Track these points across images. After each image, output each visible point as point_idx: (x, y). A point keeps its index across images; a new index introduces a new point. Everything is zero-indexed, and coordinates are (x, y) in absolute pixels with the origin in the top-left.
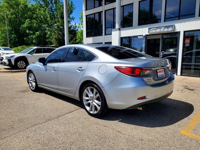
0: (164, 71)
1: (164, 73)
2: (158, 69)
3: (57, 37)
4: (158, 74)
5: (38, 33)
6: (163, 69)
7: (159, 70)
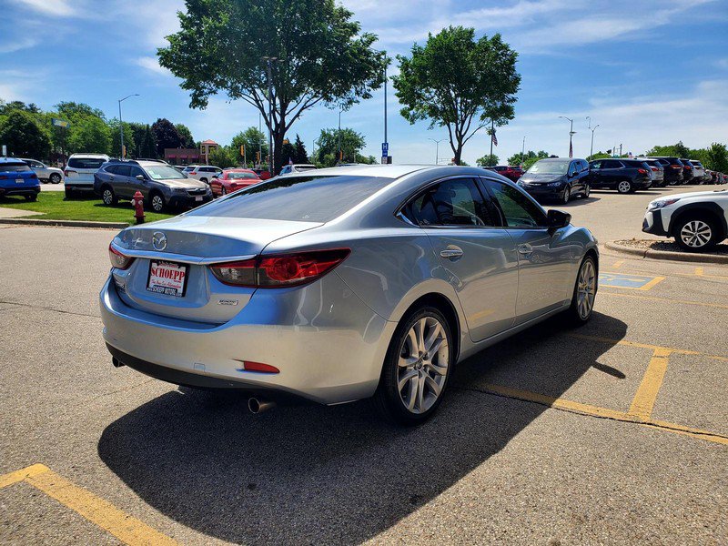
0: (183, 278)
1: (182, 284)
2: (158, 262)
4: (153, 277)
6: (183, 269)
7: (160, 267)
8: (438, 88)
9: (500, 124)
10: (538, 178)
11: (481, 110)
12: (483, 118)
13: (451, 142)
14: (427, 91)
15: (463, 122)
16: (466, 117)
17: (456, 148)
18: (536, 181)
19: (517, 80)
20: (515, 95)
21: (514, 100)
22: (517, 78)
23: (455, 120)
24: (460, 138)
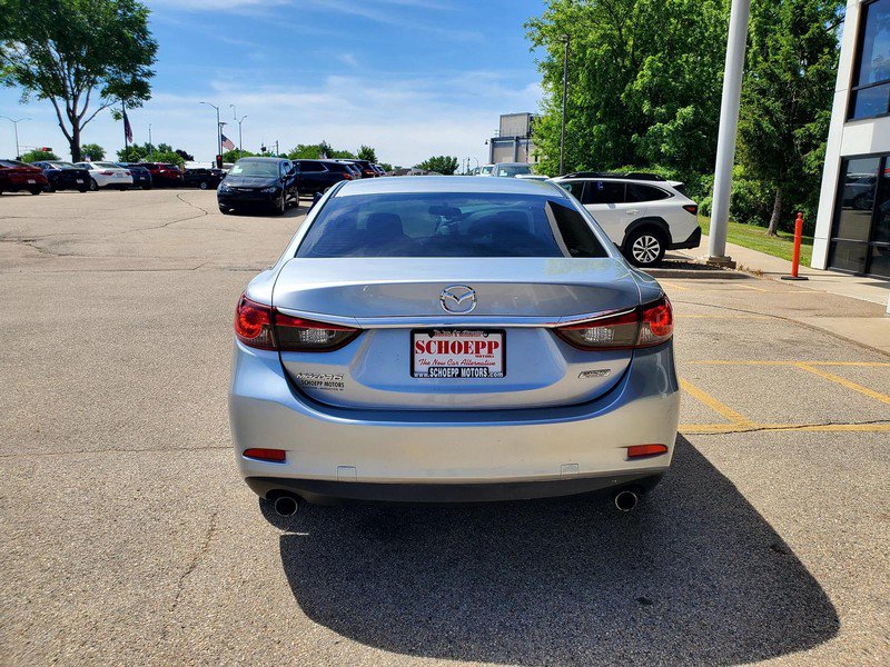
1: (496, 359)
2: (430, 331)
3: (751, 128)
5: (689, 109)
6: (494, 337)
7: (437, 338)
8: (28, 43)
9: (132, 105)
10: (247, 181)
11: (102, 84)
12: (104, 94)
13: (61, 125)
14: (9, 45)
15: (76, 99)
16: (79, 91)
17: (71, 135)
18: (246, 184)
19: (153, 48)
20: (151, 68)
21: (149, 74)
22: (152, 45)
23: (64, 94)
24: (74, 120)
